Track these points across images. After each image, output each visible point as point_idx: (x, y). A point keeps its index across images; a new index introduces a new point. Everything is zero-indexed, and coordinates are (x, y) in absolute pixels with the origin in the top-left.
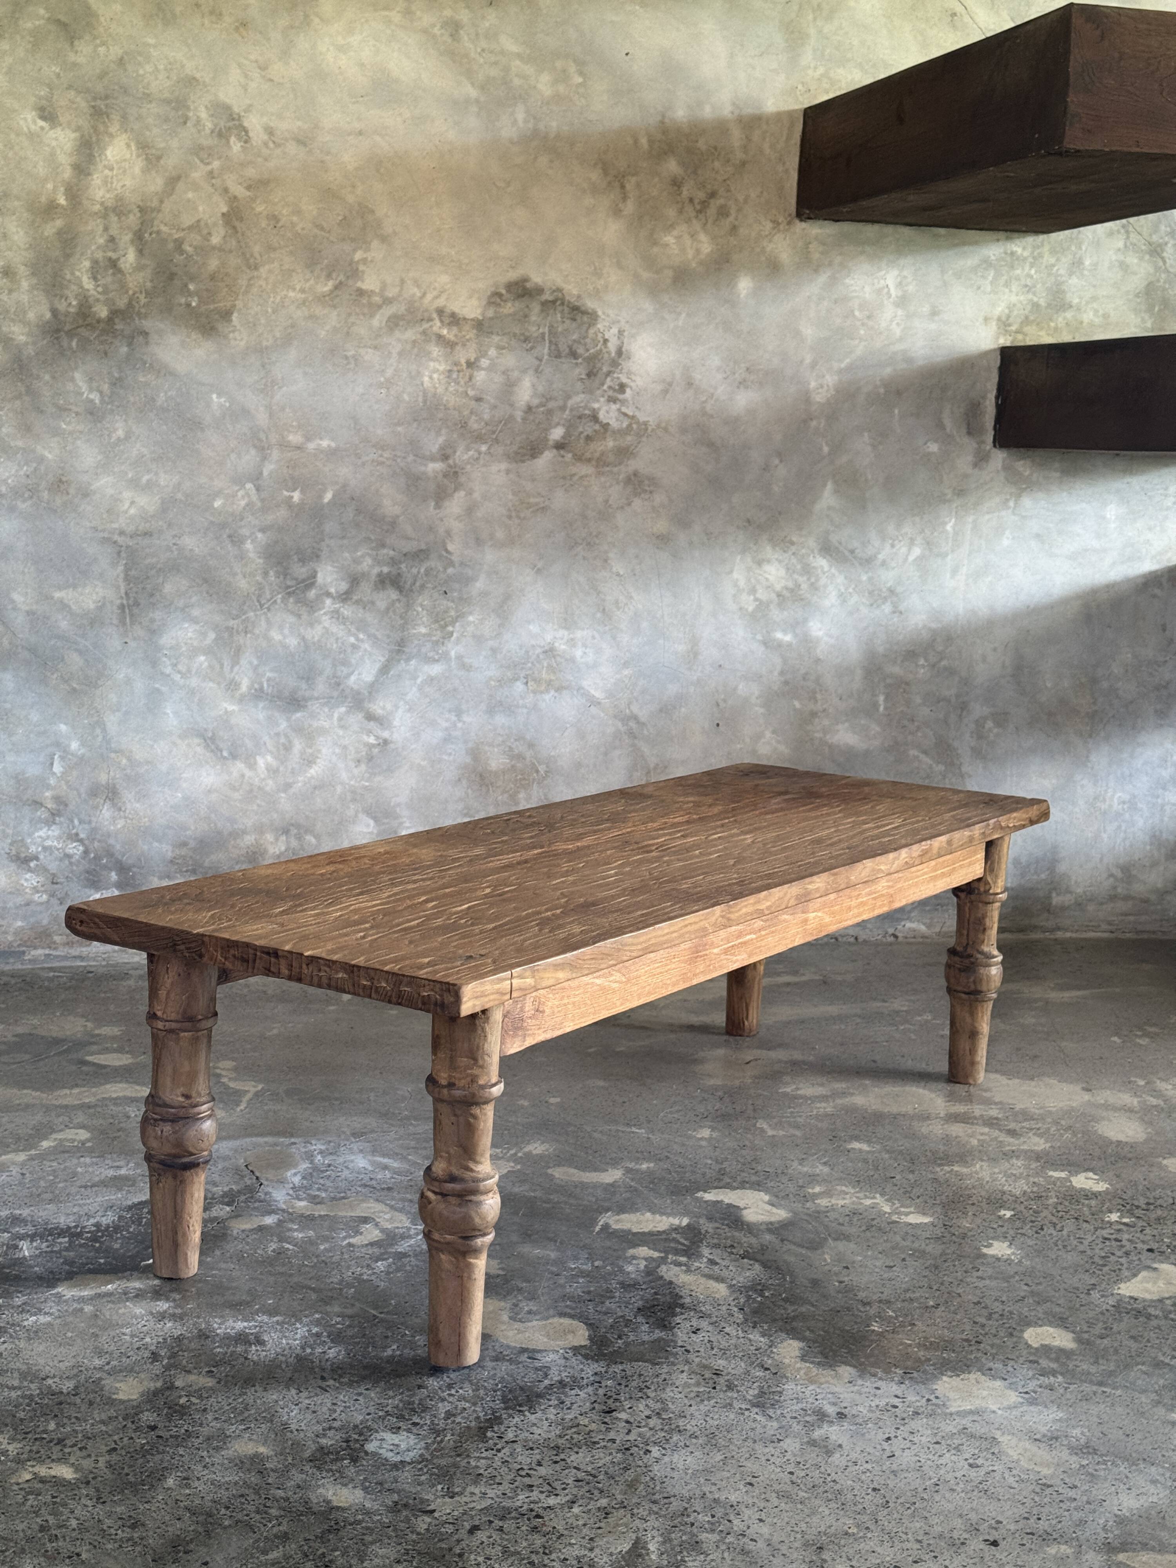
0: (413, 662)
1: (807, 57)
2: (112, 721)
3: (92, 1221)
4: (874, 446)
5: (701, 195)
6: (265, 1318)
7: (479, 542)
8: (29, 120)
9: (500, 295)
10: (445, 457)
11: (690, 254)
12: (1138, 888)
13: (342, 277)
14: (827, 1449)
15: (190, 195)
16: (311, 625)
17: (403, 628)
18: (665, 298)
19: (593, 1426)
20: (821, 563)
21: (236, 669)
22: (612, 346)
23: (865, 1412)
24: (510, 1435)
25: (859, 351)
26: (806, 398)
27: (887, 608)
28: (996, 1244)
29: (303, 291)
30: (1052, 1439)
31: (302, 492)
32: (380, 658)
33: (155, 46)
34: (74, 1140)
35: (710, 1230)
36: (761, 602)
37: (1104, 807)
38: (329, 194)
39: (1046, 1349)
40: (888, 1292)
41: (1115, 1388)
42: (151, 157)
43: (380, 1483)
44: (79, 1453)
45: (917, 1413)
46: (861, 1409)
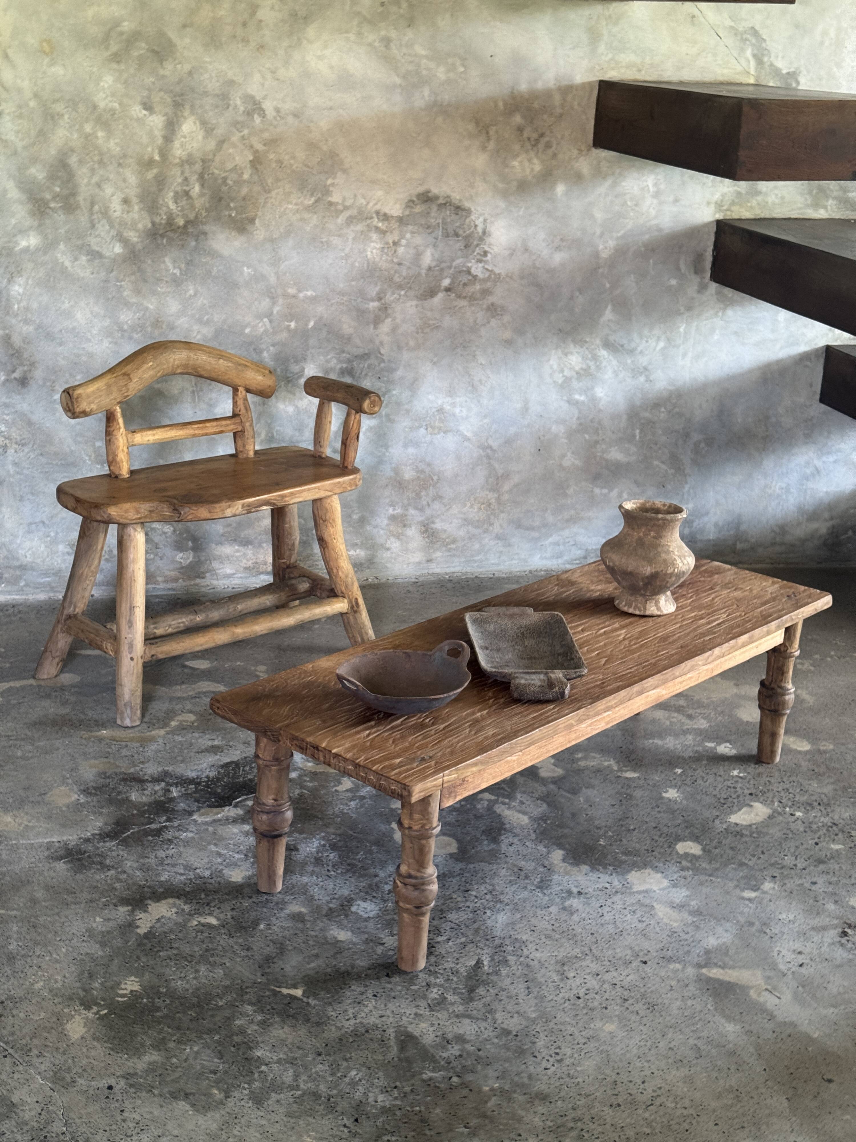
1: (602, 48)
3: (205, 775)
4: (637, 283)
5: (535, 136)
6: (297, 835)
7: (399, 348)
8: (137, 111)
9: (413, 201)
10: (380, 299)
11: (528, 171)
12: (788, 538)
13: (319, 195)
14: (570, 911)
15: (231, 151)
18: (512, 199)
19: (459, 899)
20: (603, 353)
22: (480, 229)
23: (592, 891)
25: (629, 227)
26: (596, 255)
27: (642, 379)
28: (670, 790)
29: (296, 204)
30: (681, 907)
31: (296, 322)
33: (210, 63)
34: (187, 721)
35: (522, 783)
36: (567, 378)
37: (770, 491)
38: (312, 146)
39: (686, 855)
40: (610, 820)
41: (717, 877)
42: (208, 129)
43: (359, 929)
44: (218, 911)
45: (617, 892)
46: (590, 889)
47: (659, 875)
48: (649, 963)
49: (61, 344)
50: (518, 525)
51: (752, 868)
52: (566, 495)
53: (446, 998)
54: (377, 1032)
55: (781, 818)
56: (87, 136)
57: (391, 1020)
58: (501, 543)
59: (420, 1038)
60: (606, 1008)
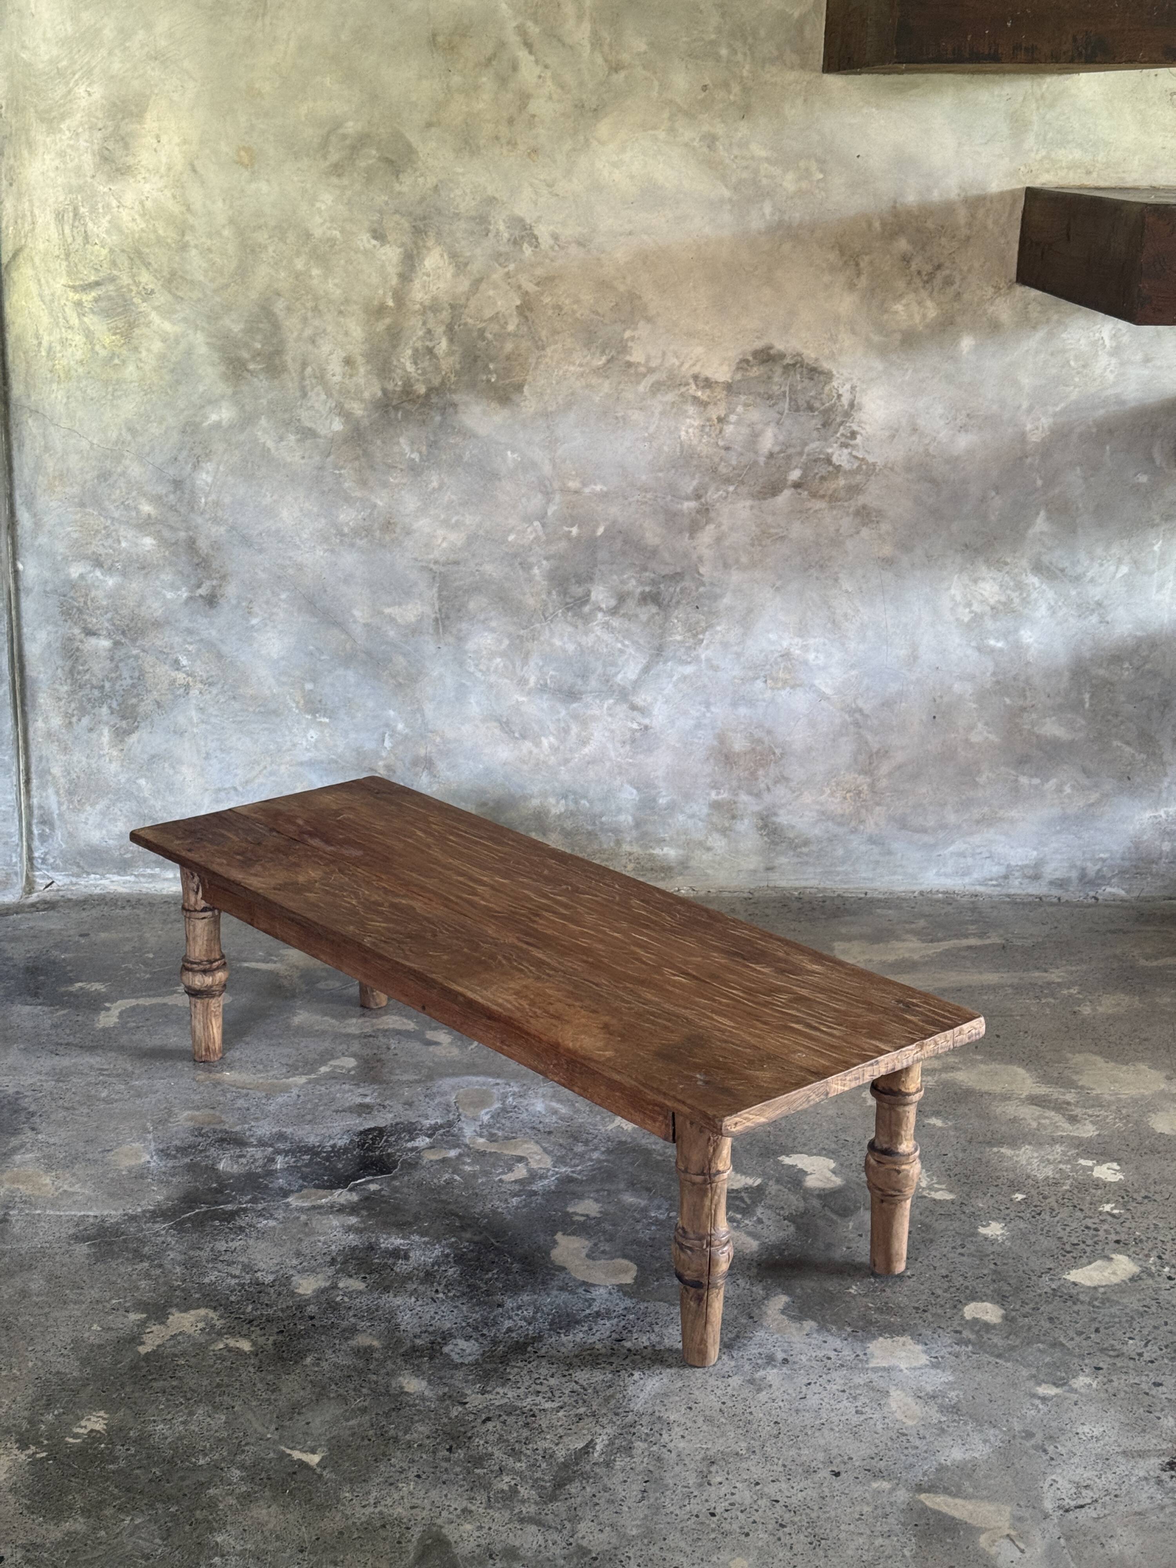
0: (669, 664)
1: (1030, 141)
2: (429, 708)
3: (332, 1142)
4: (1085, 479)
5: (929, 268)
6: (417, 1238)
7: (726, 566)
8: (365, 240)
9: (747, 361)
10: (698, 497)
11: (917, 318)
13: (613, 353)
14: (759, 1386)
15: (491, 293)
16: (586, 633)
17: (662, 636)
18: (894, 357)
19: (603, 1351)
20: (1033, 580)
21: (525, 668)
22: (845, 401)
23: (804, 1360)
24: (543, 1351)
25: (1074, 396)
26: (1022, 438)
27: (1094, 619)
28: (993, 1224)
29: (581, 365)
30: (931, 1398)
31: (580, 527)
32: (643, 661)
33: (463, 174)
34: (343, 1067)
35: (773, 1193)
36: (976, 614)
38: (603, 285)
39: (975, 1322)
41: (1007, 1361)
42: (460, 264)
43: (441, 1378)
44: (259, 1332)
45: (842, 1366)
46: (802, 1357)
47: (920, 1347)
48: (843, 1475)
49: (261, 551)
50: (903, 824)
51: (1069, 1352)
52: (975, 785)
53: (517, 1492)
54: (397, 1529)
55: (1150, 1282)
56: (297, 276)
57: (425, 1513)
58: (876, 849)
59: (453, 1545)
60: (747, 1535)
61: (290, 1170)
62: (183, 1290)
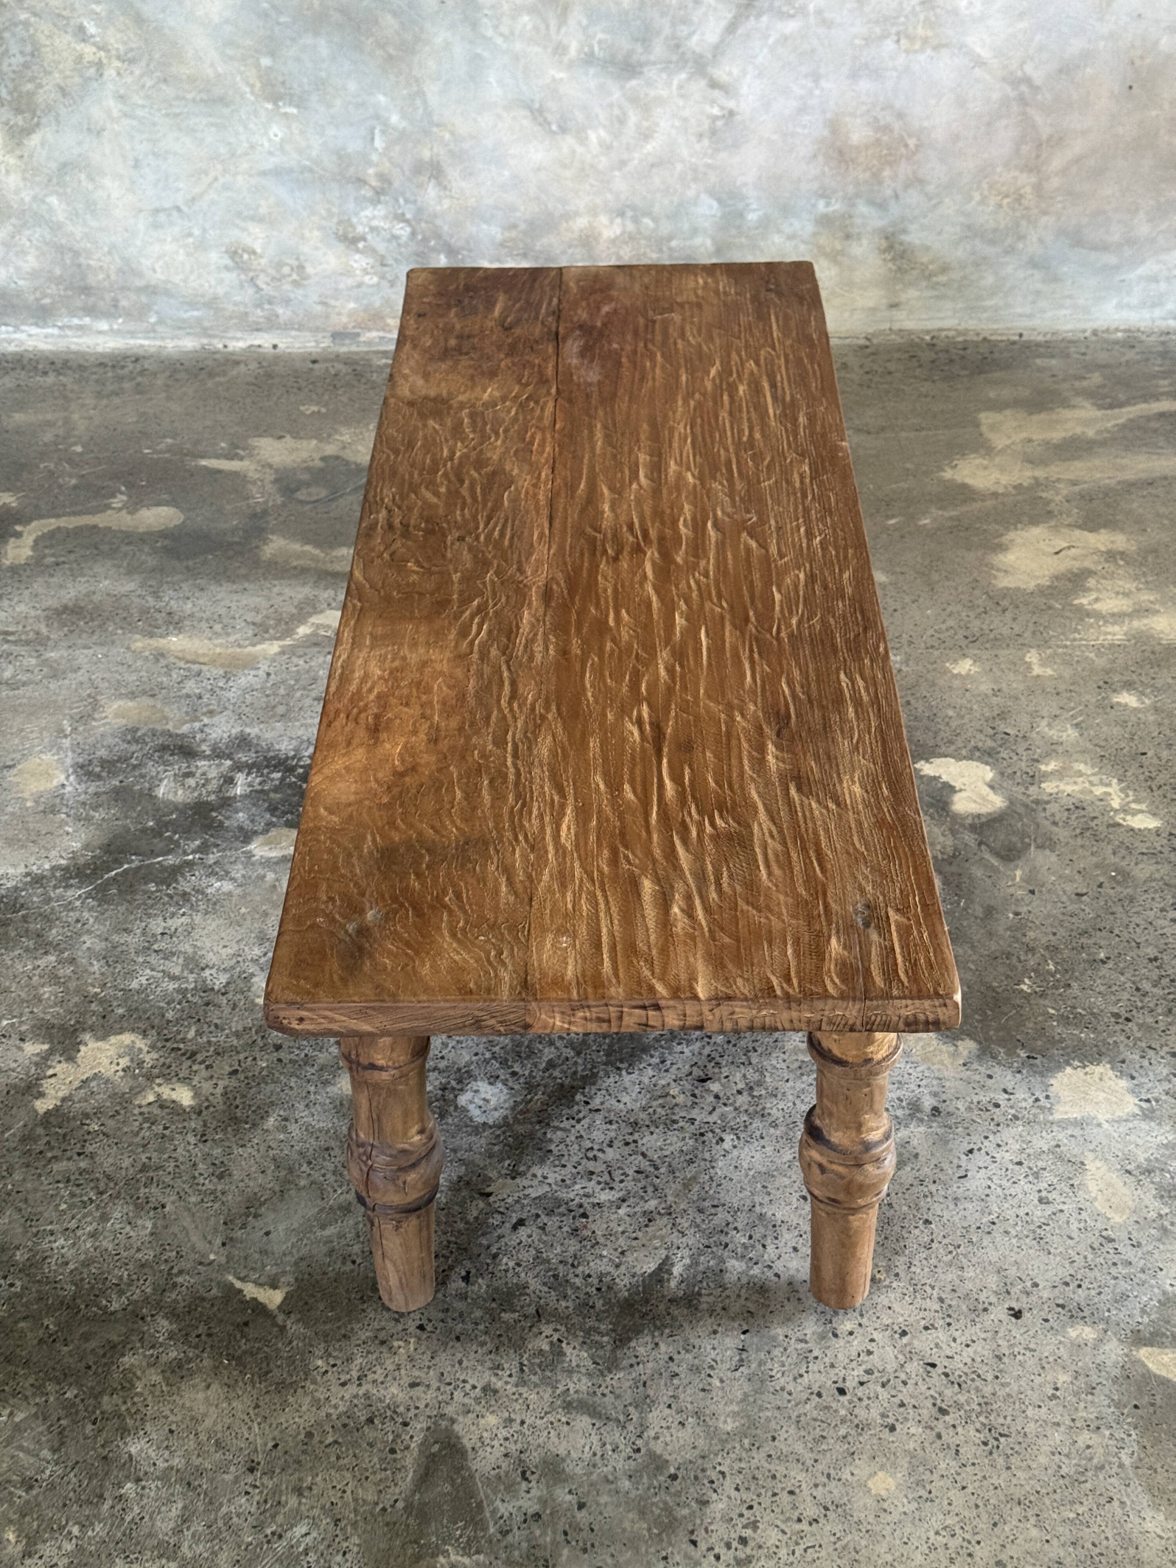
0: (765, 18)
2: (432, 90)
19: (681, 1099)
21: (563, 30)
23: (962, 1109)
24: (596, 1103)
30: (1144, 1172)
32: (728, 15)
40: (1062, 932)
43: (455, 1151)
44: (204, 1073)
45: (1016, 1118)
46: (960, 1105)
47: (1124, 1083)
48: (1026, 1315)
50: (1076, 239)
53: (562, 1354)
54: (389, 1426)
57: (431, 1395)
58: (1038, 275)
59: (471, 1455)
60: (892, 1429)
61: (256, 796)
62: (101, 1002)
